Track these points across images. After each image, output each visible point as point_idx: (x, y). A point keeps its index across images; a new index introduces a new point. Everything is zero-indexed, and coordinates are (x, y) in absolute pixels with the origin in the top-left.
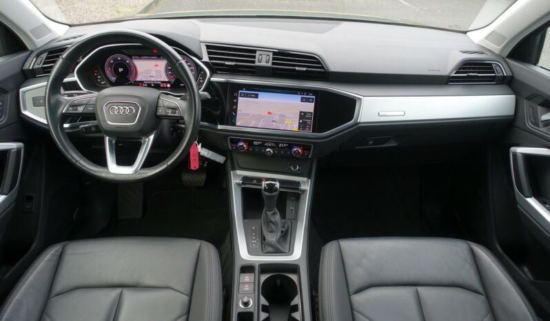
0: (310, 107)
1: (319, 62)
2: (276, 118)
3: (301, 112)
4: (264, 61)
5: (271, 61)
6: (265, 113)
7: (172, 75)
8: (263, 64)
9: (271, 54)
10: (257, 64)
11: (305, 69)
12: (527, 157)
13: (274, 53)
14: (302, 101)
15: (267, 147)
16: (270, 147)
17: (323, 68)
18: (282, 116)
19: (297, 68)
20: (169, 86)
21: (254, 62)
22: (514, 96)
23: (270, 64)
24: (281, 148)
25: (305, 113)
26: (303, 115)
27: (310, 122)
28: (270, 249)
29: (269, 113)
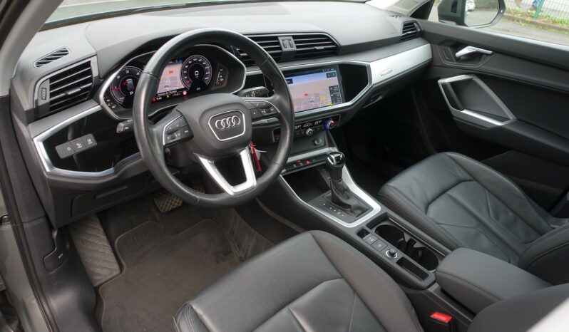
0: (335, 81)
1: (329, 39)
2: (313, 98)
3: (330, 87)
4: (289, 46)
5: (295, 45)
6: (302, 96)
7: (188, 79)
8: (289, 49)
9: (291, 38)
10: (284, 50)
11: (322, 48)
12: (453, 84)
13: (294, 37)
14: (328, 77)
15: (307, 128)
16: (310, 127)
17: (334, 43)
18: (317, 95)
19: (317, 48)
20: (185, 93)
21: (280, 48)
22: (429, 44)
23: (294, 49)
24: (317, 125)
25: (333, 87)
26: (332, 89)
27: (339, 94)
28: (359, 212)
29: (306, 95)
